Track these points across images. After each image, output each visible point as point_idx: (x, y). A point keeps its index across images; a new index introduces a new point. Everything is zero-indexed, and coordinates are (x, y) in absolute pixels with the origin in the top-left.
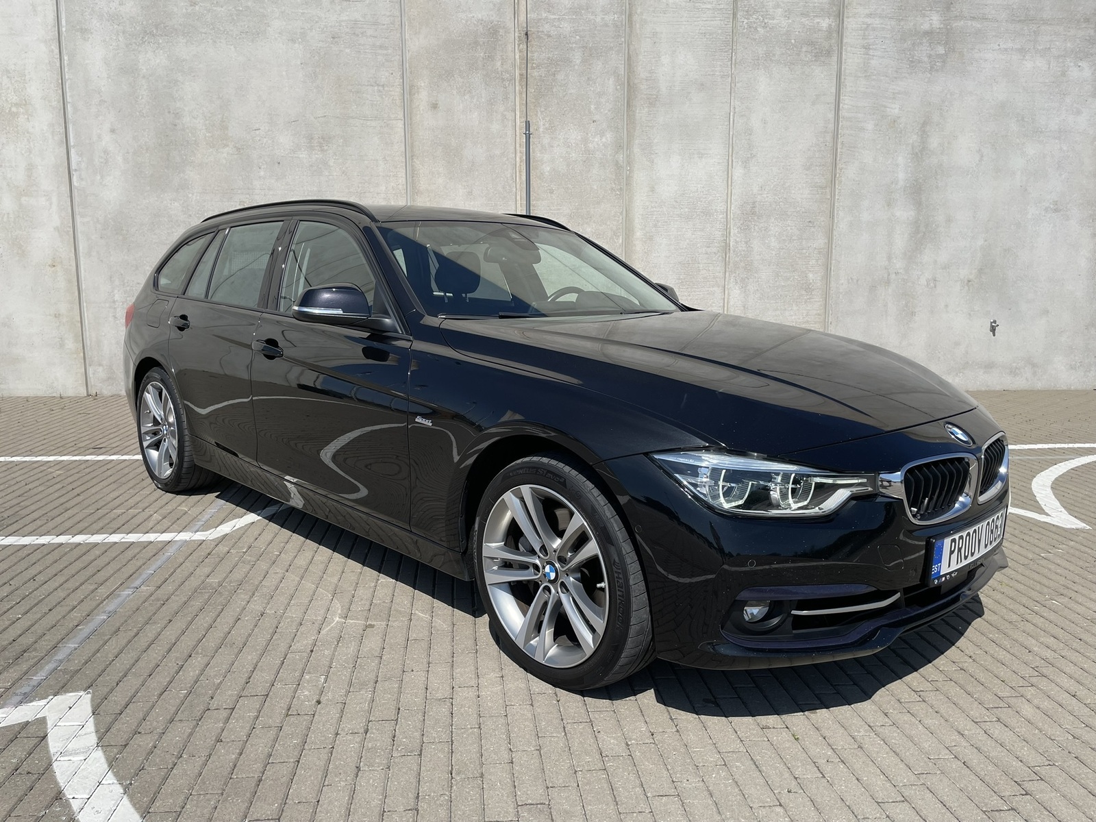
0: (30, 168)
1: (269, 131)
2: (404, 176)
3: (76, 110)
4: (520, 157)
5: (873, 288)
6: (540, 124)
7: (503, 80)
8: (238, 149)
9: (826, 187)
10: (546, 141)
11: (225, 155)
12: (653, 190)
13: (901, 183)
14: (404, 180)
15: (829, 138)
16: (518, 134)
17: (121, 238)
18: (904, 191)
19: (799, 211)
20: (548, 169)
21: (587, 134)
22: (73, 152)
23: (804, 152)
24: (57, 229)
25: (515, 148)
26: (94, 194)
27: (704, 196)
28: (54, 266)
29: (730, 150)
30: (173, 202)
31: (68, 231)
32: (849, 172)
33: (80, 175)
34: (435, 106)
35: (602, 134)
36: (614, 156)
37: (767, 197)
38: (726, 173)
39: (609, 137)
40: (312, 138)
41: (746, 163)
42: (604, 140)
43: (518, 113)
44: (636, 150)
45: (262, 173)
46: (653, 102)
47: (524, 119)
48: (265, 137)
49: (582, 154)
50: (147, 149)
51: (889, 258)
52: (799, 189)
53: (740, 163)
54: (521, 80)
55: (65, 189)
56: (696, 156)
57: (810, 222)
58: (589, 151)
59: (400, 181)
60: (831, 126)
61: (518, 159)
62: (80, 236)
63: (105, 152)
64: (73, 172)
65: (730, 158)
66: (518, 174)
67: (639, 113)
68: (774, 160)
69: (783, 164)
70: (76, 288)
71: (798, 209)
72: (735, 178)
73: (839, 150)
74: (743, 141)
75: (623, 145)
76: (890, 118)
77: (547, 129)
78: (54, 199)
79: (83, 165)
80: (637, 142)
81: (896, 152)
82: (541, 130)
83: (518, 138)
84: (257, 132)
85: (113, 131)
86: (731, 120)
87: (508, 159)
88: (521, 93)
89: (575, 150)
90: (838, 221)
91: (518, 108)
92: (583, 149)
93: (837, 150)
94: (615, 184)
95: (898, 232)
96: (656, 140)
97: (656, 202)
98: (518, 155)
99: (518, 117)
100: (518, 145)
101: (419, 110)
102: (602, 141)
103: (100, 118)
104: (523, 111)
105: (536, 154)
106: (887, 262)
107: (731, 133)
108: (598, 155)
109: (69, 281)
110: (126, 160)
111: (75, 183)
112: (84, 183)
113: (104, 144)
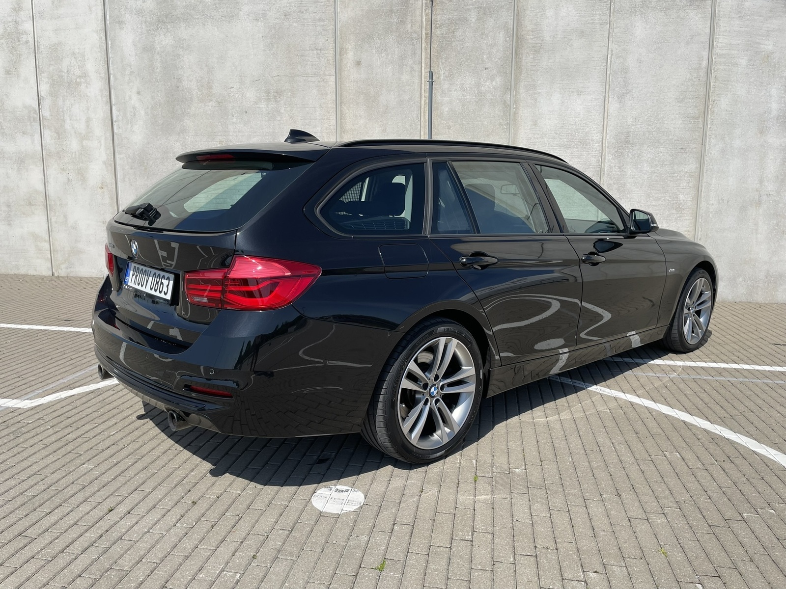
0: (88, 120)
1: (239, 88)
2: (335, 119)
3: (116, 79)
4: (425, 100)
5: (743, 208)
6: (441, 73)
7: (412, 39)
8: (219, 103)
9: (699, 117)
10: (446, 86)
11: (210, 107)
12: (535, 124)
13: (774, 113)
14: (335, 122)
15: (702, 73)
16: (423, 82)
17: (143, 168)
18: (777, 119)
19: (671, 139)
20: (447, 109)
21: (480, 79)
22: (114, 108)
23: (678, 87)
24: (104, 163)
25: (421, 93)
26: (127, 138)
27: (582, 128)
28: (103, 188)
29: (607, 87)
30: (176, 142)
31: (112, 164)
32: (722, 103)
33: (118, 125)
34: (359, 63)
35: (492, 79)
36: (503, 97)
37: (641, 127)
38: (602, 107)
39: (499, 80)
40: (269, 93)
41: (621, 98)
42: (494, 83)
43: (423, 65)
44: (522, 90)
45: (235, 120)
46: (537, 50)
47: (428, 70)
48: (237, 93)
49: (475, 96)
50: (160, 105)
51: (761, 182)
52: (672, 120)
53: (616, 98)
54: (426, 38)
55: (109, 134)
56: (575, 94)
57: (682, 149)
58: (481, 93)
59: (332, 123)
60: (704, 63)
61: (423, 103)
62: (118, 167)
63: (133, 108)
64: (114, 123)
65: (607, 93)
66: (422, 114)
67: (525, 60)
68: (648, 95)
69: (657, 98)
70: (116, 203)
71: (671, 137)
72: (611, 111)
73: (712, 84)
74: (619, 79)
75: (510, 87)
76: (764, 53)
77: (446, 77)
78: (103, 142)
79: (120, 118)
80: (522, 84)
81: (770, 84)
82: (442, 78)
83: (423, 85)
84: (232, 90)
85: (138, 93)
86: (609, 61)
87: (414, 103)
88: (426, 49)
89: (470, 94)
90: (710, 148)
91: (423, 61)
92: (476, 92)
93: (710, 83)
94: (503, 119)
95: (771, 157)
96: (539, 82)
97: (538, 134)
98: (423, 98)
99: (423, 68)
100: (423, 91)
101: (347, 68)
102: (493, 85)
103: (131, 84)
104: (427, 63)
105: (437, 97)
106: (758, 185)
107: (608, 73)
108: (489, 96)
109: (112, 199)
110: (146, 113)
111: (115, 131)
112: (121, 130)
113: (133, 102)
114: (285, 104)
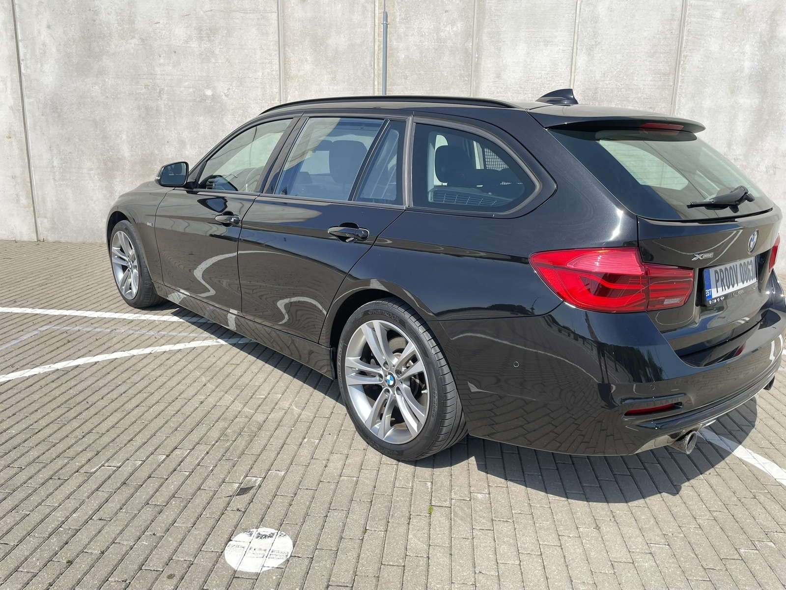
1: (167, 24)
2: (278, 63)
3: (21, 9)
4: (378, 46)
6: (397, 14)
8: (143, 40)
9: (669, 74)
10: (402, 30)
11: (133, 45)
12: (499, 76)
13: (747, 71)
14: (277, 66)
15: (675, 25)
16: (377, 24)
17: (56, 115)
18: (749, 78)
19: (640, 98)
20: (403, 56)
21: (440, 23)
22: (20, 44)
23: (649, 40)
24: (11, 108)
25: (374, 37)
26: (36, 80)
27: (548, 82)
28: (10, 138)
29: (576, 37)
30: (94, 85)
31: (19, 110)
32: (694, 60)
33: (26, 64)
35: (453, 23)
36: (464, 44)
37: (609, 83)
38: (570, 60)
39: (460, 25)
41: (590, 50)
42: (455, 29)
43: (377, 4)
44: (485, 38)
45: (162, 61)
47: (383, 10)
48: (164, 30)
49: (435, 42)
50: (74, 41)
52: (642, 76)
53: (584, 50)
55: (16, 75)
56: (542, 44)
57: (651, 108)
58: (440, 40)
59: (274, 68)
60: (678, 14)
61: (376, 48)
62: (27, 114)
63: (43, 45)
64: (21, 62)
65: (575, 44)
66: (376, 61)
67: (488, 3)
68: (619, 47)
69: (627, 51)
70: (26, 155)
71: (640, 95)
72: (579, 64)
73: (685, 38)
74: (589, 29)
75: (472, 33)
76: (739, 6)
77: (402, 19)
78: (9, 84)
79: (28, 56)
80: (486, 30)
81: (744, 40)
82: (398, 20)
83: (377, 28)
84: (158, 25)
85: (49, 27)
86: (578, 8)
87: (367, 48)
89: (428, 39)
90: (679, 108)
92: (435, 38)
93: (683, 37)
94: (464, 70)
95: (741, 119)
96: (504, 29)
97: (502, 88)
98: (377, 43)
99: (377, 8)
100: (376, 35)
101: (291, 4)
102: (453, 30)
103: (40, 16)
104: (381, 3)
105: (393, 43)
106: (727, 149)
107: (577, 21)
108: (449, 43)
109: (21, 150)
110: (58, 50)
111: (23, 71)
112: (29, 70)
113: (42, 38)
114: (220, 44)
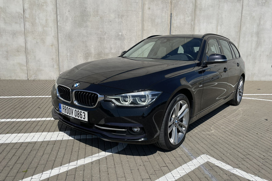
1: (109, 13)
3: (59, 5)
7: (166, 3)
9: (238, 32)
10: (175, 18)
11: (97, 19)
16: (169, 16)
17: (70, 39)
18: (255, 34)
19: (232, 37)
20: (175, 25)
21: (185, 17)
22: (58, 16)
23: (234, 23)
24: (53, 36)
25: (168, 20)
26: (63, 28)
28: (52, 46)
29: (218, 22)
30: (84, 30)
31: (56, 37)
33: (60, 22)
34: (149, 9)
35: (188, 17)
36: (191, 22)
38: (216, 28)
39: (190, 18)
40: (119, 15)
41: (221, 25)
43: (169, 11)
45: (106, 24)
47: (170, 13)
48: (108, 15)
50: (78, 17)
52: (232, 32)
54: (170, 3)
55: (56, 26)
56: (210, 23)
57: (234, 40)
59: (140, 27)
63: (66, 17)
65: (217, 24)
66: (168, 26)
67: (197, 12)
68: (227, 25)
69: (229, 26)
70: (58, 52)
72: (218, 29)
74: (221, 20)
75: (193, 20)
76: (253, 16)
77: (176, 15)
78: (53, 28)
79: (61, 20)
80: (196, 19)
81: (254, 24)
82: (174, 15)
84: (106, 13)
85: (69, 11)
87: (166, 23)
88: (170, 6)
89: (182, 21)
90: (241, 40)
92: (184, 21)
93: (241, 23)
94: (191, 29)
95: (253, 43)
96: (201, 19)
98: (169, 22)
101: (146, 9)
102: (188, 19)
103: (66, 8)
105: (173, 21)
106: (251, 50)
107: (218, 18)
108: (187, 22)
109: (56, 50)
110: (72, 19)
111: (59, 24)
112: (61, 24)
113: (66, 14)
114: (124, 20)
